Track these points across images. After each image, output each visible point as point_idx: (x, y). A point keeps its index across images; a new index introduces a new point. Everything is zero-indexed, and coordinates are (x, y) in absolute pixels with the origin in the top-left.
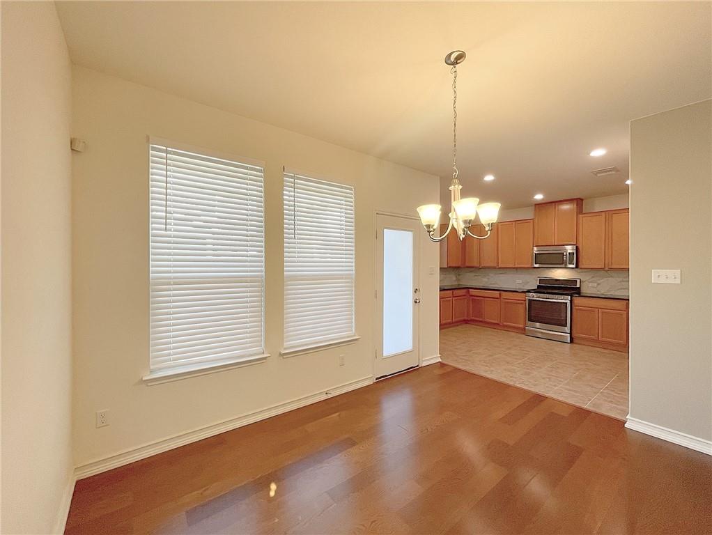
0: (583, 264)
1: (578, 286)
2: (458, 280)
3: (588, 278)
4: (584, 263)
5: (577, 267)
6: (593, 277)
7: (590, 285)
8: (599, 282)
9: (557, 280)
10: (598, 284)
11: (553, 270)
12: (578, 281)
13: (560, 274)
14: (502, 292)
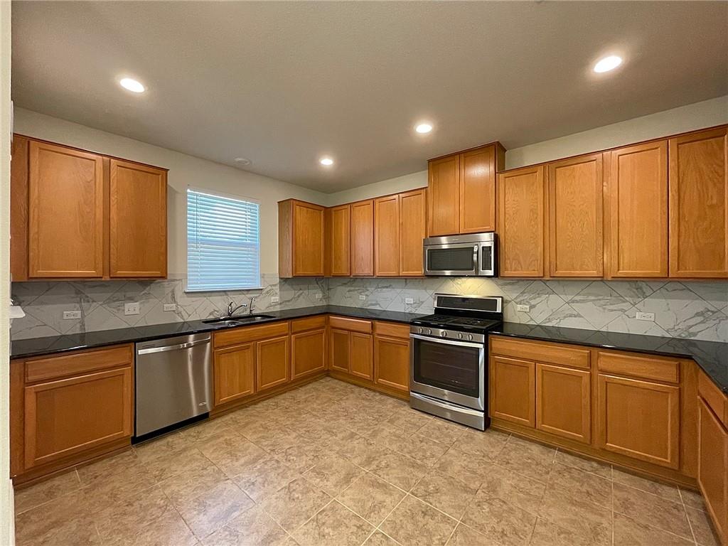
0: (506, 269)
1: (499, 310)
2: (327, 298)
3: (514, 296)
4: (508, 266)
5: (497, 274)
6: (523, 293)
7: (519, 307)
8: (533, 302)
9: (464, 299)
10: (532, 307)
11: (459, 281)
12: (499, 300)
13: (470, 288)
14: (377, 323)
